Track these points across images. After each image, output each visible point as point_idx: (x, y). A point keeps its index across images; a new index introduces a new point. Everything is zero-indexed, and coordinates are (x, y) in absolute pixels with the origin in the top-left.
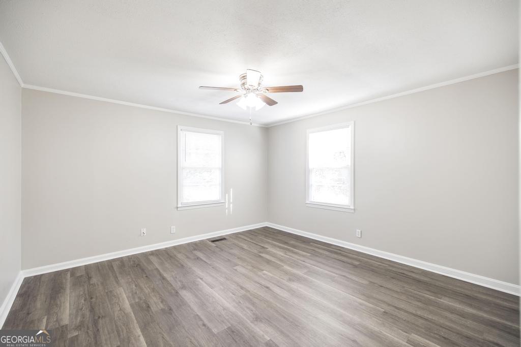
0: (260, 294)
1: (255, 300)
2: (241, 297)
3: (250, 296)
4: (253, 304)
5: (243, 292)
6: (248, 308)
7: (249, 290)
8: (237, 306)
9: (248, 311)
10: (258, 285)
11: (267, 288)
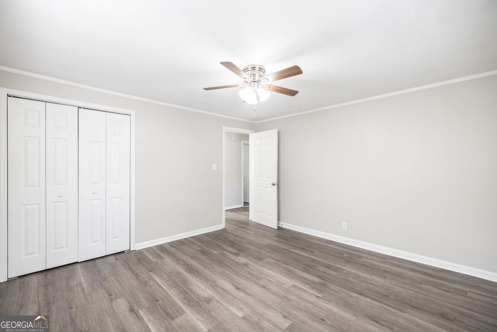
0: (245, 281)
1: (249, 276)
2: (262, 279)
3: (254, 279)
4: (250, 273)
5: (262, 283)
6: (253, 270)
7: (257, 286)
8: (263, 272)
9: (253, 269)
10: (248, 291)
11: (238, 288)
